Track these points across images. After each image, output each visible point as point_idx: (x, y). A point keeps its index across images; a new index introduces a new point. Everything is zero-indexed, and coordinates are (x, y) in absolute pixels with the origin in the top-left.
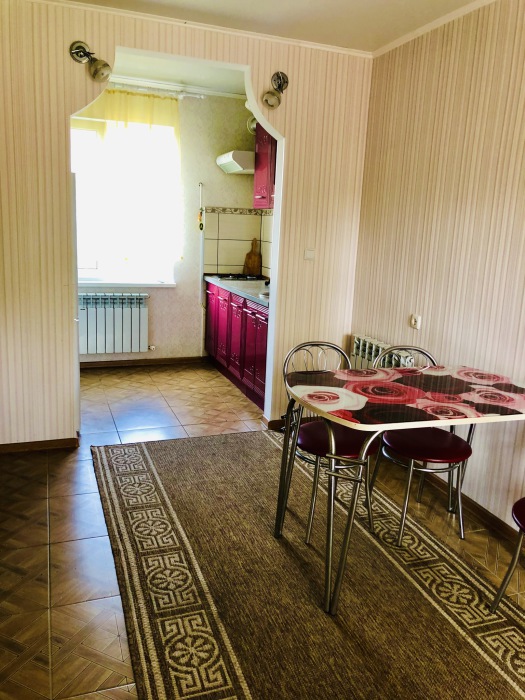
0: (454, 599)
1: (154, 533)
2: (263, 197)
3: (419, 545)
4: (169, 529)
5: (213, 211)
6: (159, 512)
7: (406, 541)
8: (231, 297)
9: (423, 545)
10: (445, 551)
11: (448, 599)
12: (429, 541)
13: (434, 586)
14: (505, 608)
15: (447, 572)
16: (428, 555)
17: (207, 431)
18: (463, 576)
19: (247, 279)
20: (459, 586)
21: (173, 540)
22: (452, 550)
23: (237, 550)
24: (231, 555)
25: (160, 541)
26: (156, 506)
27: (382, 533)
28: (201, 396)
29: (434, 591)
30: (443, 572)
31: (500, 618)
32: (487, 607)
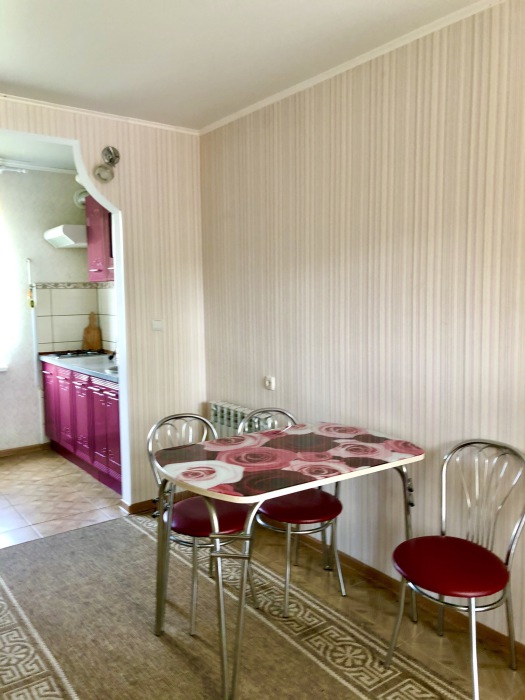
0: (349, 663)
1: (14, 661)
2: (100, 271)
3: (305, 612)
4: (32, 652)
5: (44, 286)
6: (16, 635)
7: (292, 610)
8: (73, 376)
9: (309, 611)
10: (330, 613)
11: (343, 664)
12: (314, 606)
13: (328, 653)
14: (398, 662)
15: (337, 635)
16: (316, 621)
17: (59, 527)
18: (353, 636)
19: (88, 355)
20: (350, 648)
21: (38, 665)
22: (337, 610)
23: (115, 661)
24: (109, 668)
25: (22, 670)
26: (11, 628)
27: (267, 606)
28: (48, 488)
29: (329, 658)
30: (333, 636)
31: (395, 672)
32: (381, 663)
